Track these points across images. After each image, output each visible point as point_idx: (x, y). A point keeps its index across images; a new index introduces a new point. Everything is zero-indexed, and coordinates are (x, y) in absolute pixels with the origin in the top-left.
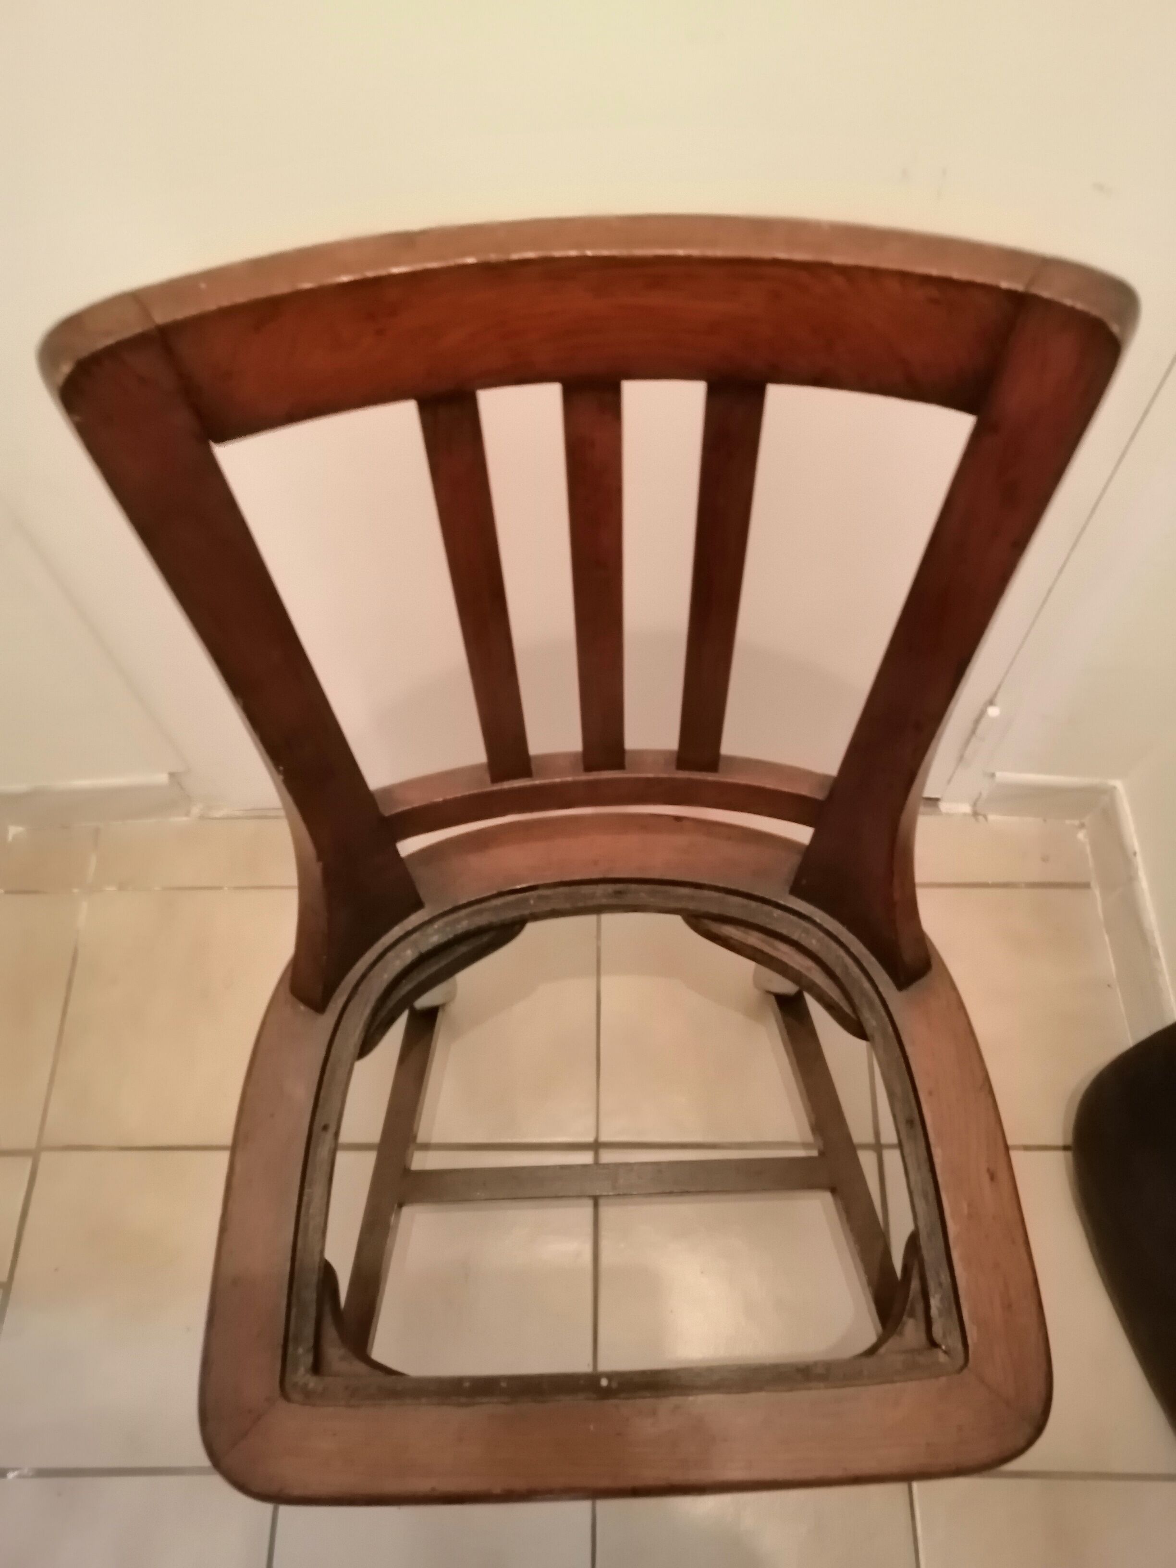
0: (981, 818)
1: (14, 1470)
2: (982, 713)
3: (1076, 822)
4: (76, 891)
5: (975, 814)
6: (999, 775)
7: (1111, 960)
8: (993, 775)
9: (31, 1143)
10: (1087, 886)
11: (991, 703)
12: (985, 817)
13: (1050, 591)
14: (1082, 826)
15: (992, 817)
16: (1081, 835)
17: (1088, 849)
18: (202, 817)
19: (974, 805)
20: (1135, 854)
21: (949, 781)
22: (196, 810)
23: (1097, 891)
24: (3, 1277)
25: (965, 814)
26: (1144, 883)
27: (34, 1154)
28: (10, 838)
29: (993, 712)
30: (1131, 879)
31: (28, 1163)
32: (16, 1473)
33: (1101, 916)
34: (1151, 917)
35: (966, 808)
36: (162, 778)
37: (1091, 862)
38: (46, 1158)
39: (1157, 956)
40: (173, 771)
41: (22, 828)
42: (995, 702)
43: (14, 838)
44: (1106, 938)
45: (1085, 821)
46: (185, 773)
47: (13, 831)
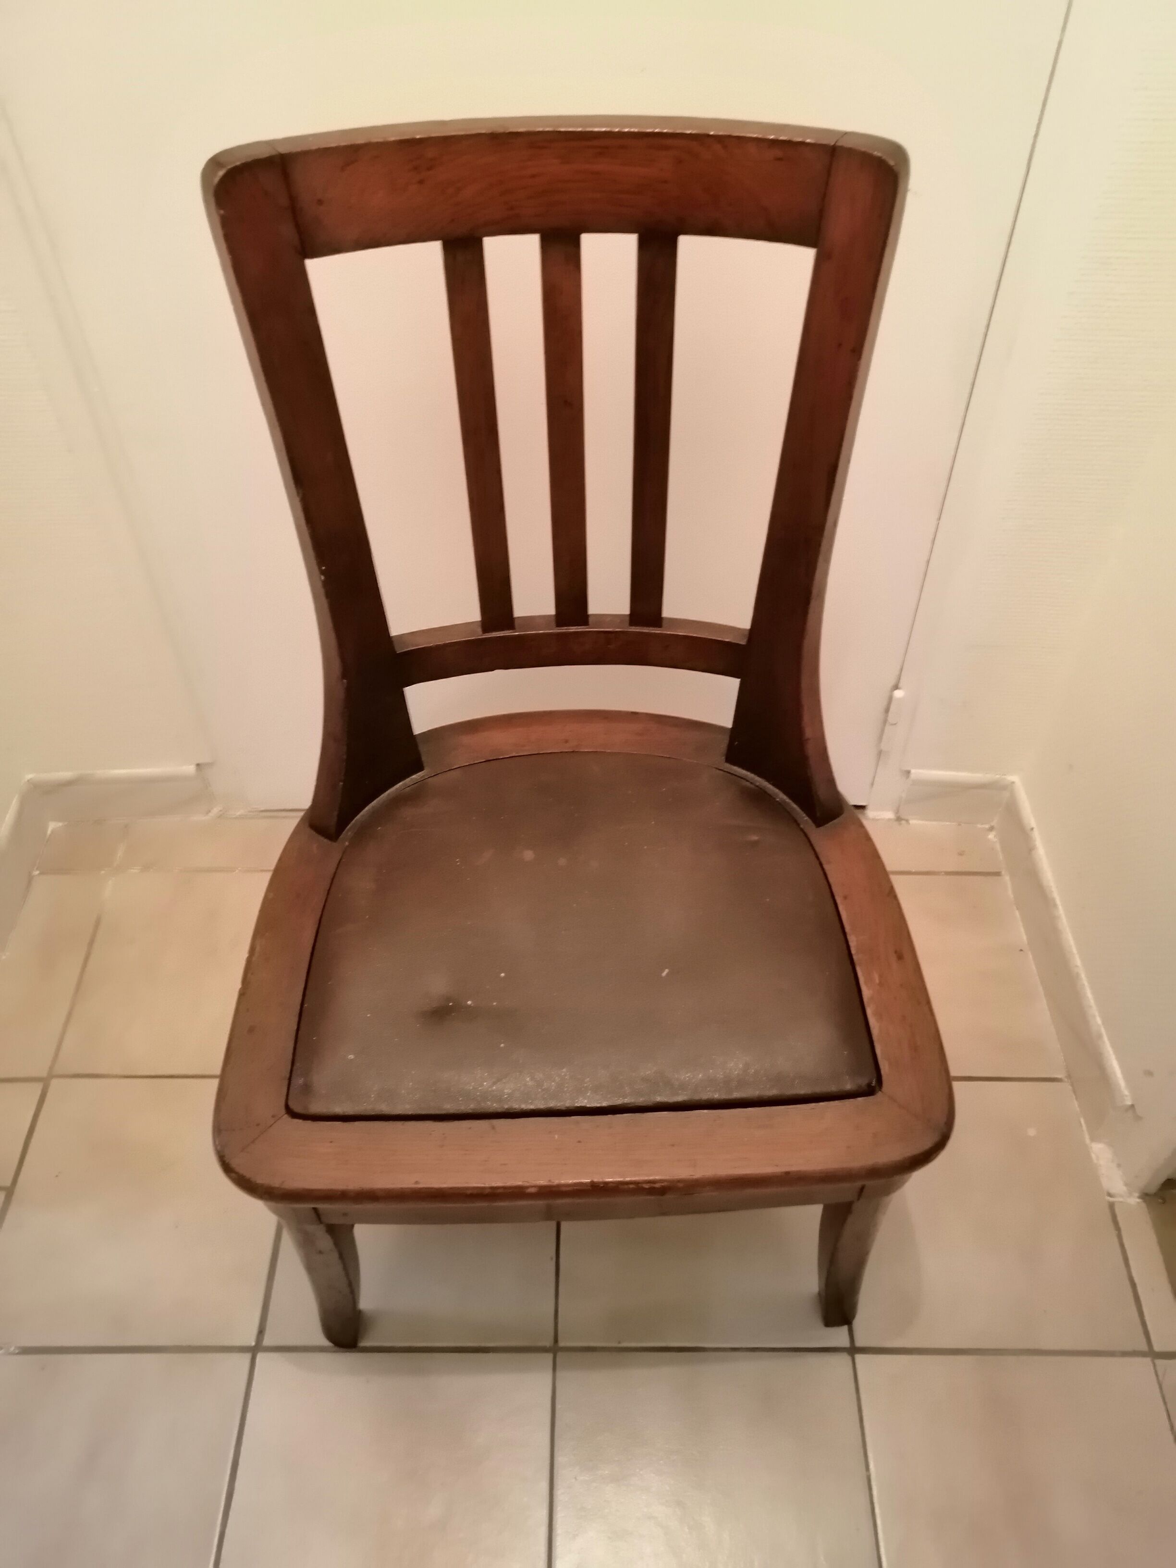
0: (903, 822)
2: (890, 699)
3: (987, 826)
4: (103, 871)
5: (899, 819)
6: (913, 771)
7: (1022, 930)
8: (909, 772)
9: (44, 1074)
10: (998, 874)
11: (896, 687)
12: (907, 821)
13: (928, 562)
14: (992, 829)
15: (914, 822)
16: (991, 836)
17: (998, 847)
18: (220, 816)
19: (897, 811)
20: (1032, 829)
21: (872, 784)
22: (215, 811)
23: (1007, 878)
24: (8, 1183)
25: (889, 820)
26: (1041, 852)
27: (45, 1082)
28: (49, 832)
29: (898, 694)
30: (1031, 849)
31: (39, 1087)
33: (1012, 896)
34: (1049, 876)
35: (890, 815)
36: (190, 769)
37: (1001, 857)
38: (54, 1082)
39: (1055, 905)
40: (200, 762)
41: (60, 824)
42: (900, 685)
43: (52, 832)
44: (1017, 913)
45: (994, 823)
46: (210, 765)
47: (52, 826)
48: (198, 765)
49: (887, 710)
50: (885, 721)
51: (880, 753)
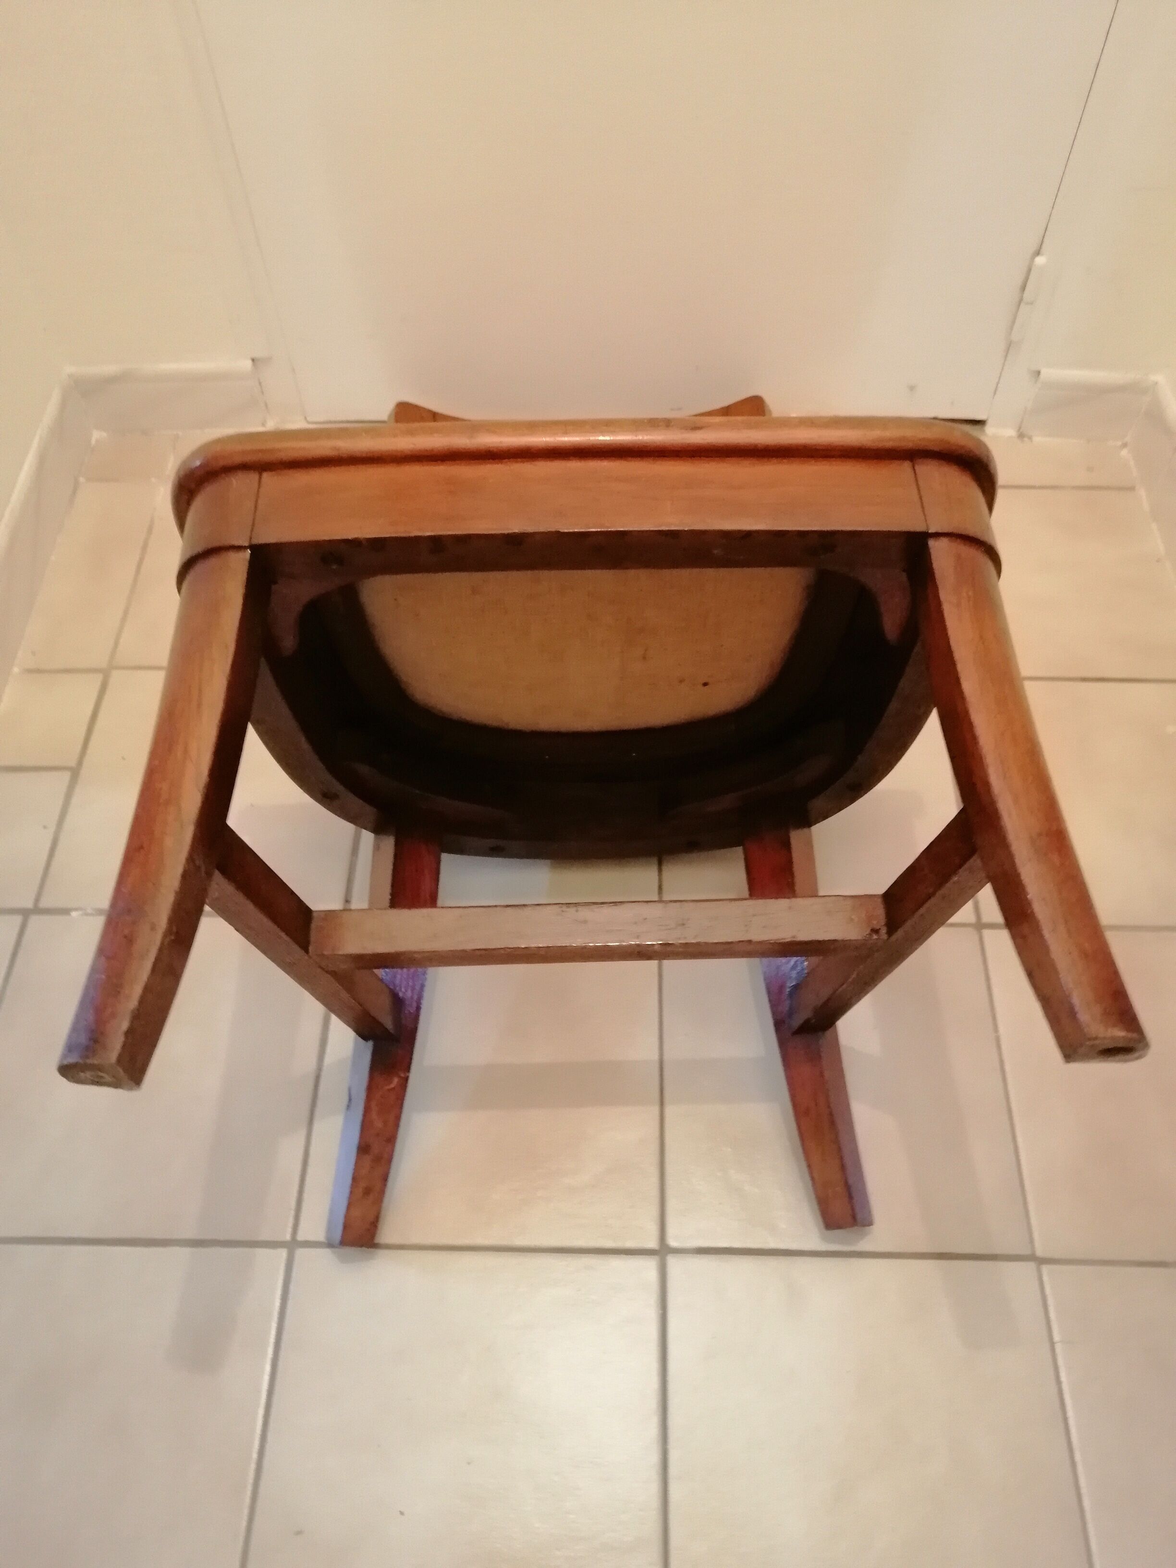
0: (1026, 439)
1: (76, 909)
2: (1030, 268)
3: (1119, 443)
4: (153, 480)
5: (1021, 436)
6: (1044, 372)
7: (1159, 540)
8: (1039, 373)
9: (102, 663)
10: (1132, 489)
11: (1038, 253)
12: (1030, 438)
14: (1125, 445)
15: (1037, 439)
16: (1124, 452)
17: (1132, 463)
19: (1020, 427)
21: (995, 393)
23: (1142, 493)
24: (73, 763)
25: (1012, 437)
27: (106, 674)
28: (93, 442)
29: (1040, 260)
31: (99, 678)
32: (80, 912)
33: (1147, 510)
35: (1011, 432)
36: (245, 365)
37: (1134, 473)
38: (115, 674)
40: (256, 355)
41: (104, 434)
42: (1043, 250)
43: (97, 441)
44: (1154, 526)
45: (1128, 439)
46: (267, 360)
47: (97, 435)
48: (253, 360)
49: (1023, 288)
50: (1021, 301)
51: (1009, 346)
